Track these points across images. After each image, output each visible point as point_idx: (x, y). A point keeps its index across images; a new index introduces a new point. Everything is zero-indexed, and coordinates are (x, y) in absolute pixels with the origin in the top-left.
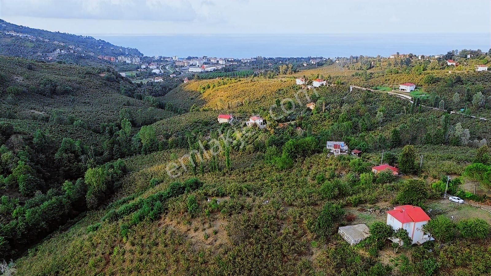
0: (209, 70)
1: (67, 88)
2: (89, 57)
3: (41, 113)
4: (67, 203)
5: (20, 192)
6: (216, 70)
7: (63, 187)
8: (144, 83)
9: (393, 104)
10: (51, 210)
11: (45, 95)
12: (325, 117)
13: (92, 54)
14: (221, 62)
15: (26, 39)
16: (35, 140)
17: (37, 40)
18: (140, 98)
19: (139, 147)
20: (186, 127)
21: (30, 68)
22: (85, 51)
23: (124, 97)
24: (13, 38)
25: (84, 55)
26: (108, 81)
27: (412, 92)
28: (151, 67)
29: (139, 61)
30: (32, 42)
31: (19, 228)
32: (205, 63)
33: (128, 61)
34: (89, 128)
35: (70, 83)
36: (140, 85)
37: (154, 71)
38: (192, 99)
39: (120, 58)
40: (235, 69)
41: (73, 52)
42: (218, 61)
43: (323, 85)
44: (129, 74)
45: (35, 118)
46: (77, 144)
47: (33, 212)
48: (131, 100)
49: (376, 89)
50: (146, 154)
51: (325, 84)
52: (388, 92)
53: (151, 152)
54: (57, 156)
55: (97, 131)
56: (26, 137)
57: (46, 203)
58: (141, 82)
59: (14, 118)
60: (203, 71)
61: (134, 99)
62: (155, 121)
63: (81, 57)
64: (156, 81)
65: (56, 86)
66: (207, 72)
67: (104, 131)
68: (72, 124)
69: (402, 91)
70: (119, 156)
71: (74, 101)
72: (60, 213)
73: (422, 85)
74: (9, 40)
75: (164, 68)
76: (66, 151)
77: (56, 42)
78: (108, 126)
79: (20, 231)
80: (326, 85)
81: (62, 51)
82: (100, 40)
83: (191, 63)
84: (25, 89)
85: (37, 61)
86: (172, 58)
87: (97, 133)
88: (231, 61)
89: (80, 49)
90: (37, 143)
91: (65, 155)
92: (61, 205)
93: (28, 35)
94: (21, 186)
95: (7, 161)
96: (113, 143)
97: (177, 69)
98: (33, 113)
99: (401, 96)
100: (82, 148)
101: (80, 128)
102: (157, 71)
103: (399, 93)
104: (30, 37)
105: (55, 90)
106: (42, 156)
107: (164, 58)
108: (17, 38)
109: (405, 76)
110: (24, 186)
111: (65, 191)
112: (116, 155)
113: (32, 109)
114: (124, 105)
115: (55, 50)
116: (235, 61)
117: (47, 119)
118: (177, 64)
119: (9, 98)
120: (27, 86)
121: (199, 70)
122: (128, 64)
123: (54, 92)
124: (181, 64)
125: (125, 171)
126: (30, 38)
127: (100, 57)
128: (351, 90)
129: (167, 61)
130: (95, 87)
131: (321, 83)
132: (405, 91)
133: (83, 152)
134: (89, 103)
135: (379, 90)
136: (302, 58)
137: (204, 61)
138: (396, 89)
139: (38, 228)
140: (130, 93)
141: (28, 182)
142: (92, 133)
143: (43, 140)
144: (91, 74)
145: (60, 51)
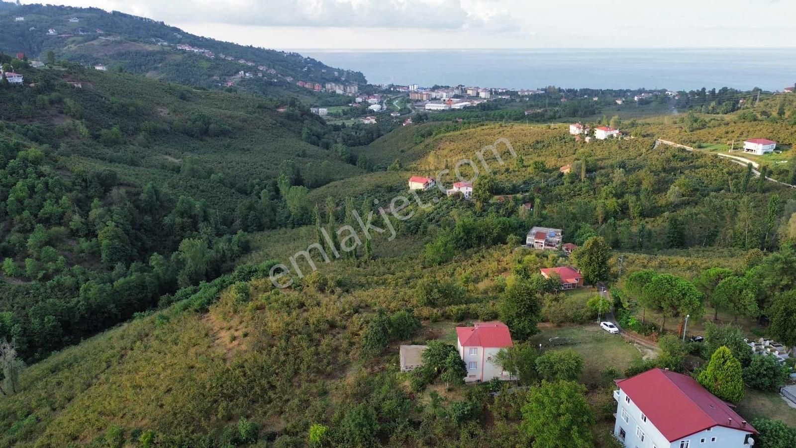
0: (457, 108)
1: (225, 126)
2: (282, 84)
3: (176, 161)
4: (150, 283)
5: (102, 263)
6: (469, 108)
7: (150, 261)
8: (348, 125)
9: (716, 175)
10: (127, 290)
11: (192, 136)
12: (580, 189)
13: (289, 79)
14: (482, 95)
15: (201, 57)
16: (143, 196)
17: (217, 58)
18: (327, 146)
19: (286, 218)
20: (362, 193)
21: (183, 97)
22: (282, 75)
23: (303, 144)
24: (185, 55)
25: (276, 81)
26: (288, 119)
27: (767, 155)
28: (370, 101)
29: (357, 91)
30: (209, 60)
31: (79, 309)
32: (456, 96)
33: (339, 91)
34: (232, 185)
35: (230, 121)
36: (337, 128)
37: (371, 107)
38: (402, 151)
39: (328, 86)
40: (501, 107)
41: (261, 75)
42: (478, 94)
43: (612, 136)
44: (334, 110)
45: (164, 167)
46: (198, 205)
47: (100, 289)
48: (312, 149)
49: (700, 147)
50: (293, 228)
51: (615, 135)
52: (719, 154)
53: (300, 225)
54: (167, 220)
55: (243, 192)
56: (133, 190)
57: (121, 280)
58: (343, 123)
59: (137, 166)
60: (447, 108)
61: (316, 148)
62: (331, 180)
63: (271, 84)
64: (366, 122)
65: (209, 123)
66: (454, 110)
67: (251, 192)
68: (209, 178)
69: (748, 152)
70: (255, 228)
71: (229, 146)
72: (140, 296)
73: (790, 144)
74: (179, 58)
75: (390, 103)
76: (182, 214)
77: (242, 62)
78: (259, 185)
79: (79, 312)
80: (617, 138)
81: (247, 74)
82: (309, 58)
83: (434, 95)
84: (166, 127)
85: (196, 88)
86: (409, 88)
87: (242, 193)
88: (502, 94)
89: (273, 72)
90: (145, 201)
91: (178, 220)
92: (143, 286)
93: (206, 51)
94: (103, 255)
95: (94, 220)
96: (251, 208)
97: (409, 106)
98: (166, 159)
99: (742, 162)
100: (205, 212)
101: (218, 184)
102: (375, 107)
103: (738, 156)
104: (207, 53)
105: (207, 129)
106: (148, 218)
107: (395, 87)
108: (191, 55)
109: (765, 128)
110: (107, 256)
111: (153, 267)
112: (251, 226)
113: (166, 154)
114: (298, 155)
115: (237, 72)
116: (507, 93)
117: (177, 170)
118: (412, 97)
119: (141, 137)
120: (171, 123)
121: (441, 107)
122: (339, 95)
123: (205, 132)
124: (417, 97)
125: (246, 249)
126: (207, 55)
127: (299, 84)
128: (656, 146)
129: (399, 92)
130: (265, 127)
131: (609, 133)
132: (753, 153)
133: (206, 218)
134: (248, 150)
135: (702, 150)
136: (628, 91)
137: (457, 92)
138: (737, 149)
139: (103, 313)
140: (316, 139)
141: (114, 250)
142: (233, 193)
143: (155, 197)
144: (265, 108)
145: (245, 74)
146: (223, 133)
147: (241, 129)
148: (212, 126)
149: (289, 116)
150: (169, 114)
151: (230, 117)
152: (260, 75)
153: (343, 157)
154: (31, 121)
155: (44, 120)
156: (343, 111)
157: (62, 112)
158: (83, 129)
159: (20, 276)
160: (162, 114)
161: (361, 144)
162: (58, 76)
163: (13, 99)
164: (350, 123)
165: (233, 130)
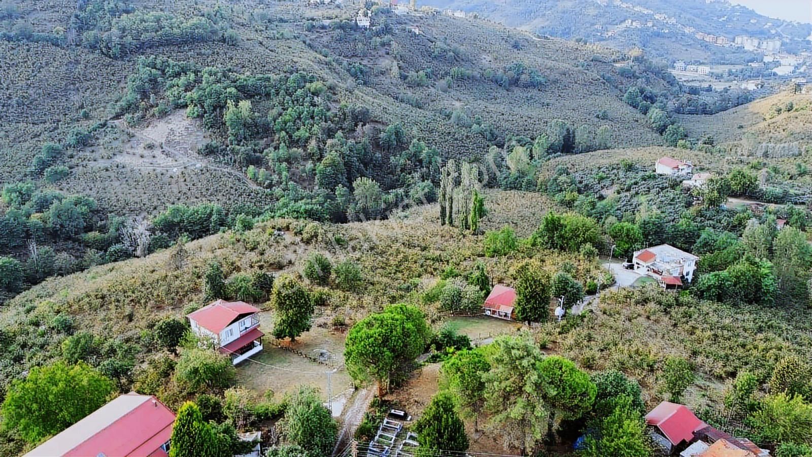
1: (538, 78)
2: (674, 35)
5: (315, 184)
7: (336, 191)
11: (500, 85)
13: (689, 30)
16: (382, 135)
18: (646, 110)
19: (505, 178)
21: (516, 45)
22: (683, 25)
23: (617, 104)
25: (667, 31)
26: (622, 75)
28: (783, 61)
33: (750, 46)
35: (549, 72)
39: (740, 40)
44: (720, 69)
48: (623, 111)
53: (511, 188)
61: (630, 110)
63: (657, 35)
65: (522, 74)
76: (411, 157)
81: (634, 24)
82: (739, 5)
84: (478, 73)
89: (672, 21)
90: (383, 139)
98: (452, 105)
101: (476, 135)
102: (784, 70)
105: (518, 80)
111: (336, 197)
113: (457, 100)
114: (598, 117)
115: (624, 21)
119: (443, 83)
120: (486, 71)
122: (744, 52)
123: (515, 82)
127: (699, 36)
134: (548, 105)
140: (640, 100)
143: (393, 137)
144: (600, 61)
145: (632, 23)
146: (532, 85)
147: (555, 82)
148: (523, 77)
149: (623, 73)
150: (490, 61)
151: (550, 69)
152: (650, 24)
154: (362, 60)
155: (372, 59)
156: (730, 71)
157: (388, 54)
158: (395, 70)
159: (255, 179)
160: (484, 61)
161: (705, 112)
162: (410, 21)
163: (356, 40)
164: (719, 86)
165: (546, 82)
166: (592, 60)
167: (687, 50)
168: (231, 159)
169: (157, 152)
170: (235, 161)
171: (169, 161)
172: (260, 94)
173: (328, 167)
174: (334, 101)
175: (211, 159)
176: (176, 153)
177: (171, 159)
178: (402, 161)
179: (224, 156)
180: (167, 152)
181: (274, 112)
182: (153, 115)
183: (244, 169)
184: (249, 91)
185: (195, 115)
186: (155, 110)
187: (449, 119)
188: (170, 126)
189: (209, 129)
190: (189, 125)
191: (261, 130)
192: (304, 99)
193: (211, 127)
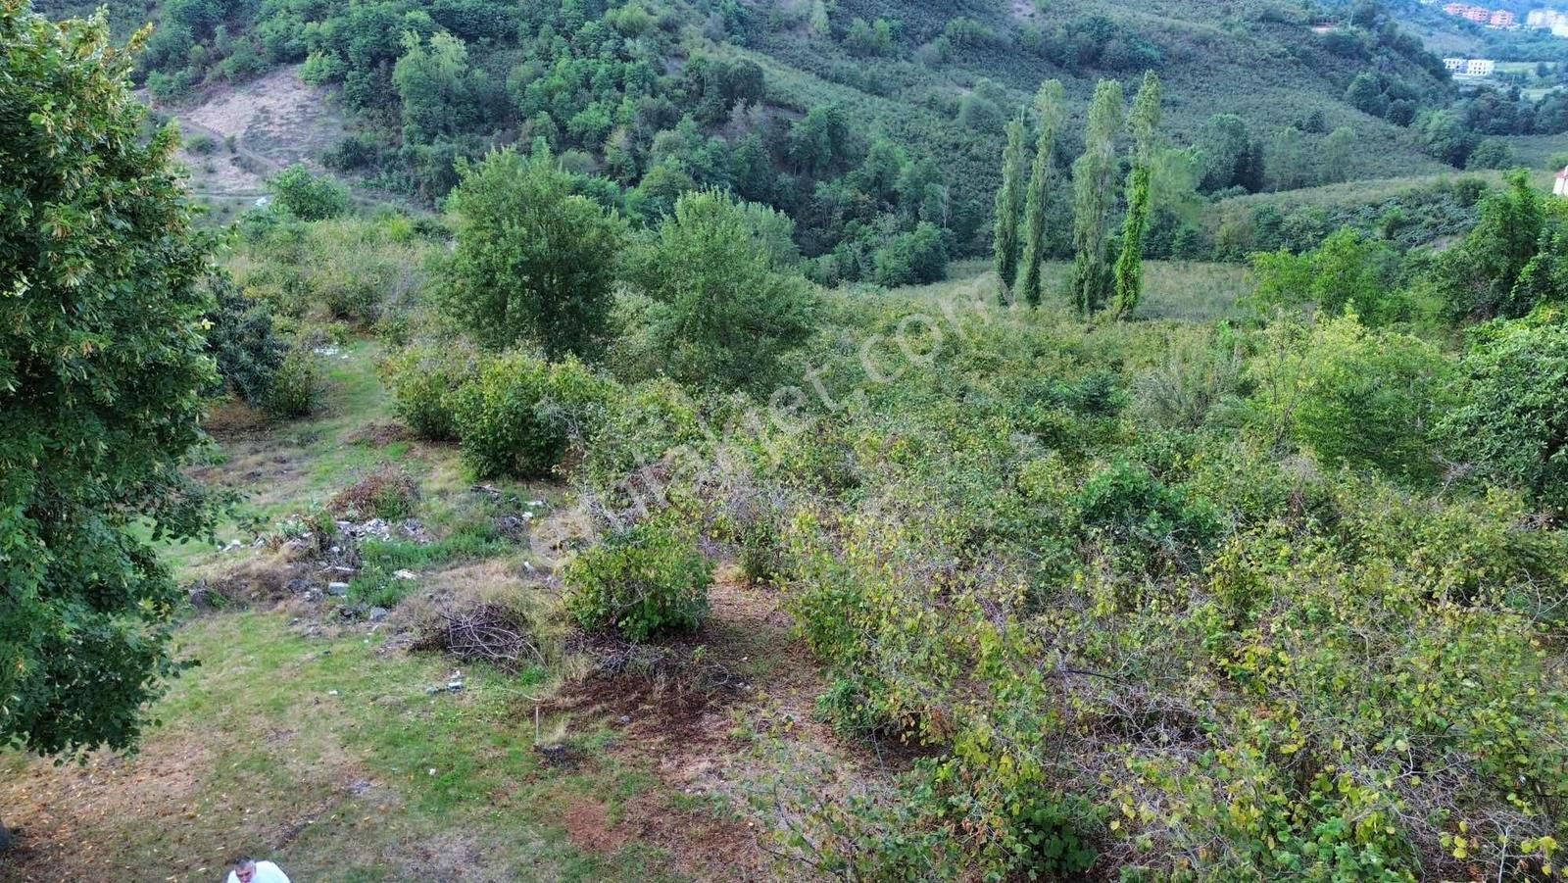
1: (1146, 49)
16: (797, 131)
23: (1334, 105)
33: (1563, 29)
35: (1167, 39)
39: (1537, 17)
44: (1515, 67)
45: (934, 104)
46: (908, 169)
48: (1351, 119)
61: (1367, 118)
65: (1110, 39)
76: (865, 185)
90: (798, 141)
98: (954, 93)
113: (965, 85)
120: (1025, 33)
123: (1091, 58)
127: (1450, 8)
140: (1383, 100)
144: (1280, 22)
146: (1134, 63)
147: (1185, 59)
148: (1112, 45)
149: (1334, 45)
150: (1031, 15)
151: (1171, 30)
153: (1436, 146)
158: (819, 19)
160: (1017, 15)
161: (1533, 129)
165: (1163, 60)
166: (1262, 19)
167: (1430, 35)
168: (408, 179)
169: (221, 161)
170: (417, 185)
171: (250, 182)
172: (491, 34)
173: (656, 195)
174: (676, 56)
175: (359, 179)
176: (267, 162)
177: (252, 177)
178: (847, 193)
179: (389, 172)
180: (245, 160)
181: (525, 70)
182: (222, 78)
183: (438, 200)
184: (463, 24)
185: (324, 75)
186: (226, 65)
187: (953, 118)
188: (263, 101)
189: (358, 109)
190: (312, 100)
191: (487, 112)
192: (600, 45)
193: (363, 103)
